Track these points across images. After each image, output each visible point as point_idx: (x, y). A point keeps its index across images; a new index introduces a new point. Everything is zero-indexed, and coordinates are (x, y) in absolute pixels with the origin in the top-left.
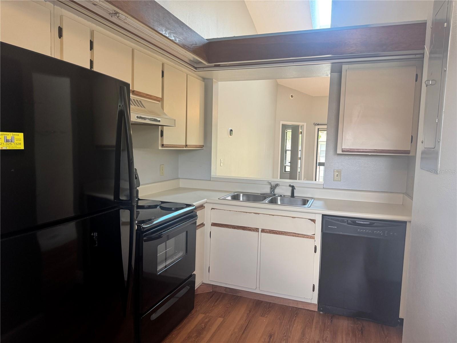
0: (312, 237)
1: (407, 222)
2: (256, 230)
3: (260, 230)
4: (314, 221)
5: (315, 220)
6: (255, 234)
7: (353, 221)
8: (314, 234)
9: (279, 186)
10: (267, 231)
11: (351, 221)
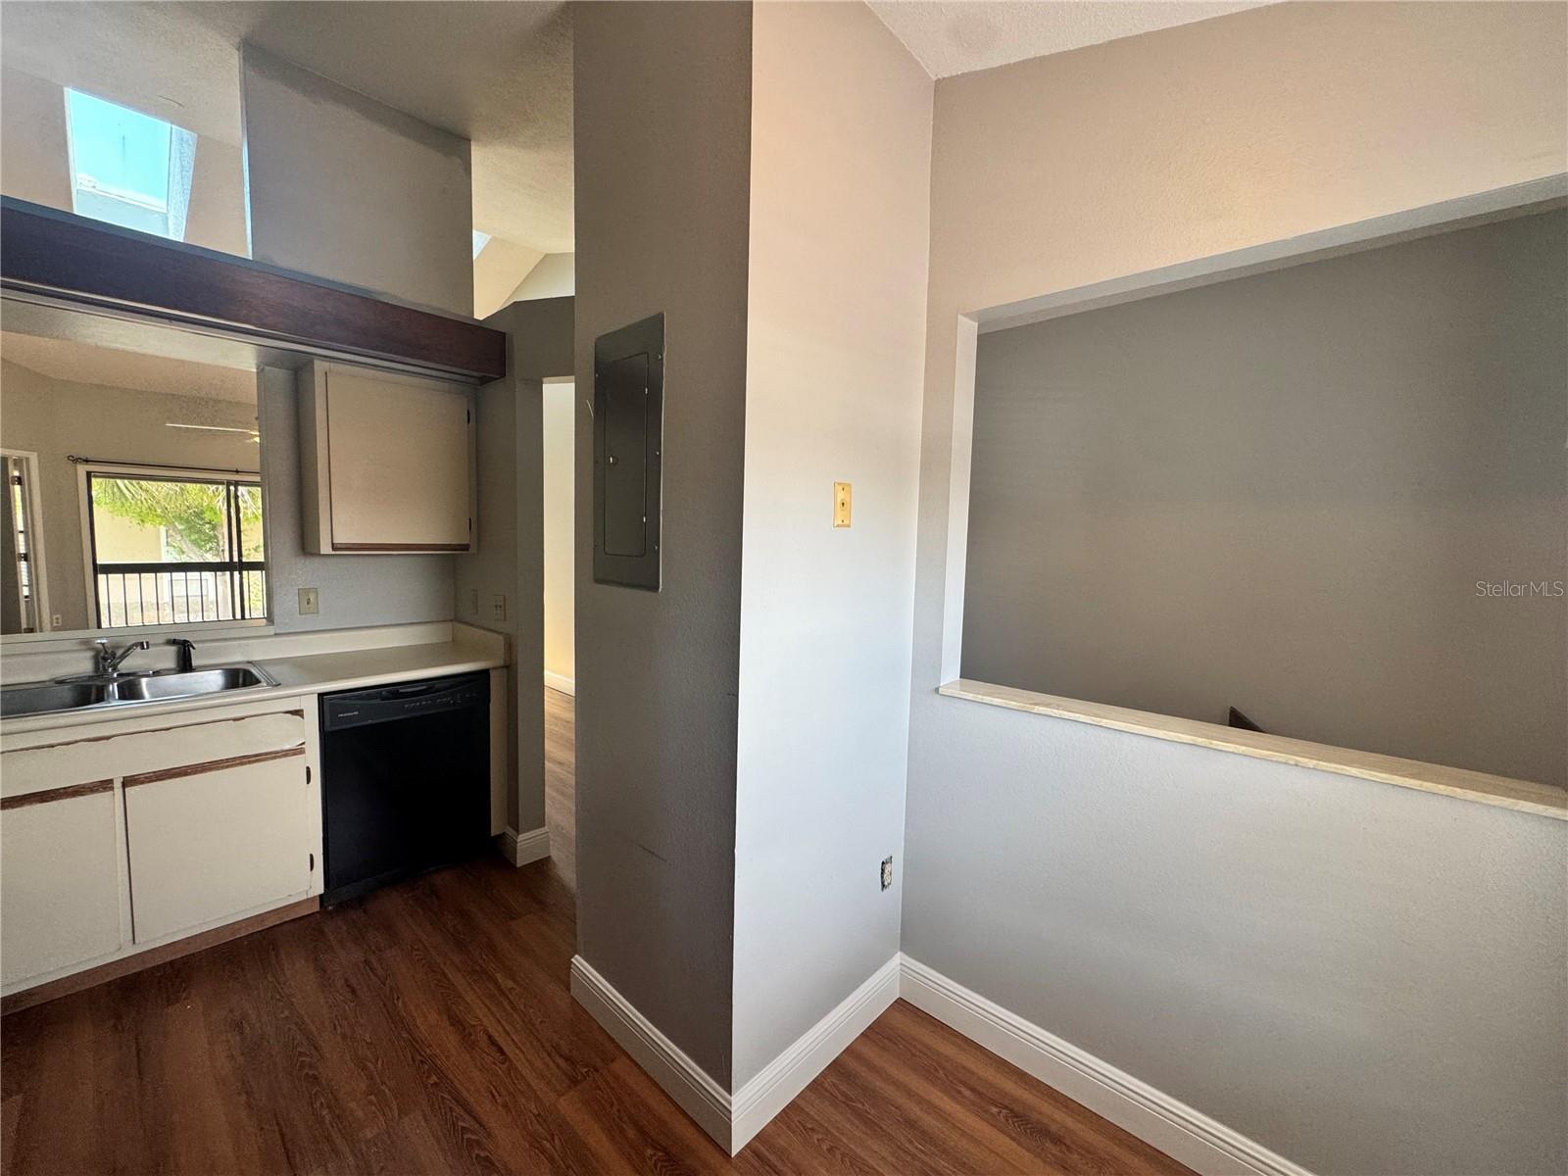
0: (298, 751)
1: (491, 672)
2: (106, 785)
3: (118, 785)
4: (298, 713)
5: (302, 711)
6: (100, 799)
7: (394, 691)
8: (303, 743)
9: (148, 648)
10: (146, 778)
11: (388, 692)
